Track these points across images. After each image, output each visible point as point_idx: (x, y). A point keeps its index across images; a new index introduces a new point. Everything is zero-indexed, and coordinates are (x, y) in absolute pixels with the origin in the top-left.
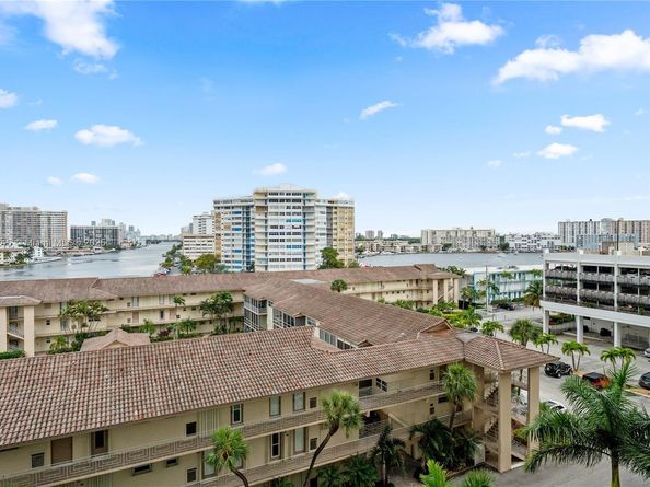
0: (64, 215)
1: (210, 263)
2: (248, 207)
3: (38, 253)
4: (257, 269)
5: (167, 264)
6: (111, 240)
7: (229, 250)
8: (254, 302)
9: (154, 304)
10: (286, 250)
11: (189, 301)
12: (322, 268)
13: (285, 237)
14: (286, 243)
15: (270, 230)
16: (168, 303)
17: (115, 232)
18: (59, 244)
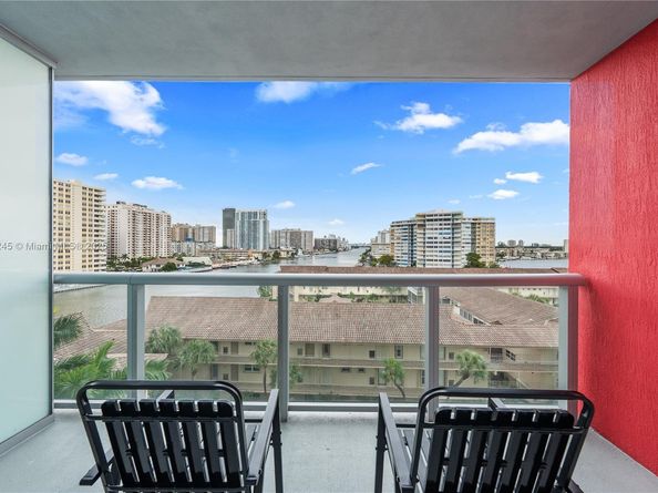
0: (311, 233)
1: (388, 261)
2: (412, 225)
3: (300, 252)
4: (418, 266)
5: (363, 260)
6: (332, 246)
7: (400, 253)
10: (438, 254)
12: (466, 267)
13: (438, 245)
14: (438, 249)
15: (427, 240)
17: (335, 242)
18: (309, 248)
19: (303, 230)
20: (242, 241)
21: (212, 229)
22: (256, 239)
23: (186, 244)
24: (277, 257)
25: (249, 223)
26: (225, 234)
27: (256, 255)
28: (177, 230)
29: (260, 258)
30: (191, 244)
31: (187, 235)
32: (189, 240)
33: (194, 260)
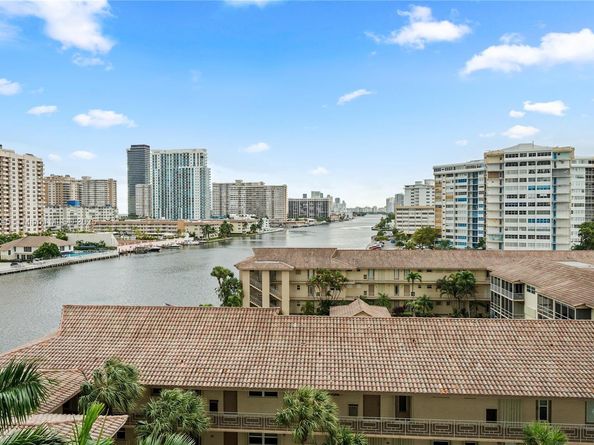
0: (284, 188)
1: (429, 238)
2: (475, 174)
4: (489, 246)
5: (380, 237)
6: (319, 211)
7: (453, 221)
8: (506, 285)
9: (389, 277)
10: (527, 225)
11: (427, 278)
12: (578, 248)
13: (527, 208)
14: (527, 217)
15: (506, 200)
17: (325, 204)
18: (282, 214)
19: (267, 183)
20: (164, 205)
21: (111, 184)
22: (187, 201)
24: (226, 232)
25: (176, 172)
26: (132, 193)
27: (192, 229)
29: (199, 233)
30: (78, 211)
31: (67, 196)
32: (72, 203)
33: (86, 238)
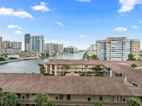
0: (62, 45)
2: (105, 42)
3: (58, 53)
4: (107, 59)
5: (84, 57)
6: (71, 51)
7: (100, 54)
9: (81, 67)
12: (128, 60)
13: (116, 51)
14: (116, 53)
16: (84, 67)
18: (62, 51)
19: (59, 44)
20: (33, 48)
21: (20, 43)
22: (39, 48)
23: (8, 50)
24: (48, 55)
25: (36, 41)
26: (26, 46)
27: (39, 55)
28: (5, 44)
29: (41, 55)
30: (11, 50)
31: (9, 46)
32: (10, 48)
33: (12, 56)
